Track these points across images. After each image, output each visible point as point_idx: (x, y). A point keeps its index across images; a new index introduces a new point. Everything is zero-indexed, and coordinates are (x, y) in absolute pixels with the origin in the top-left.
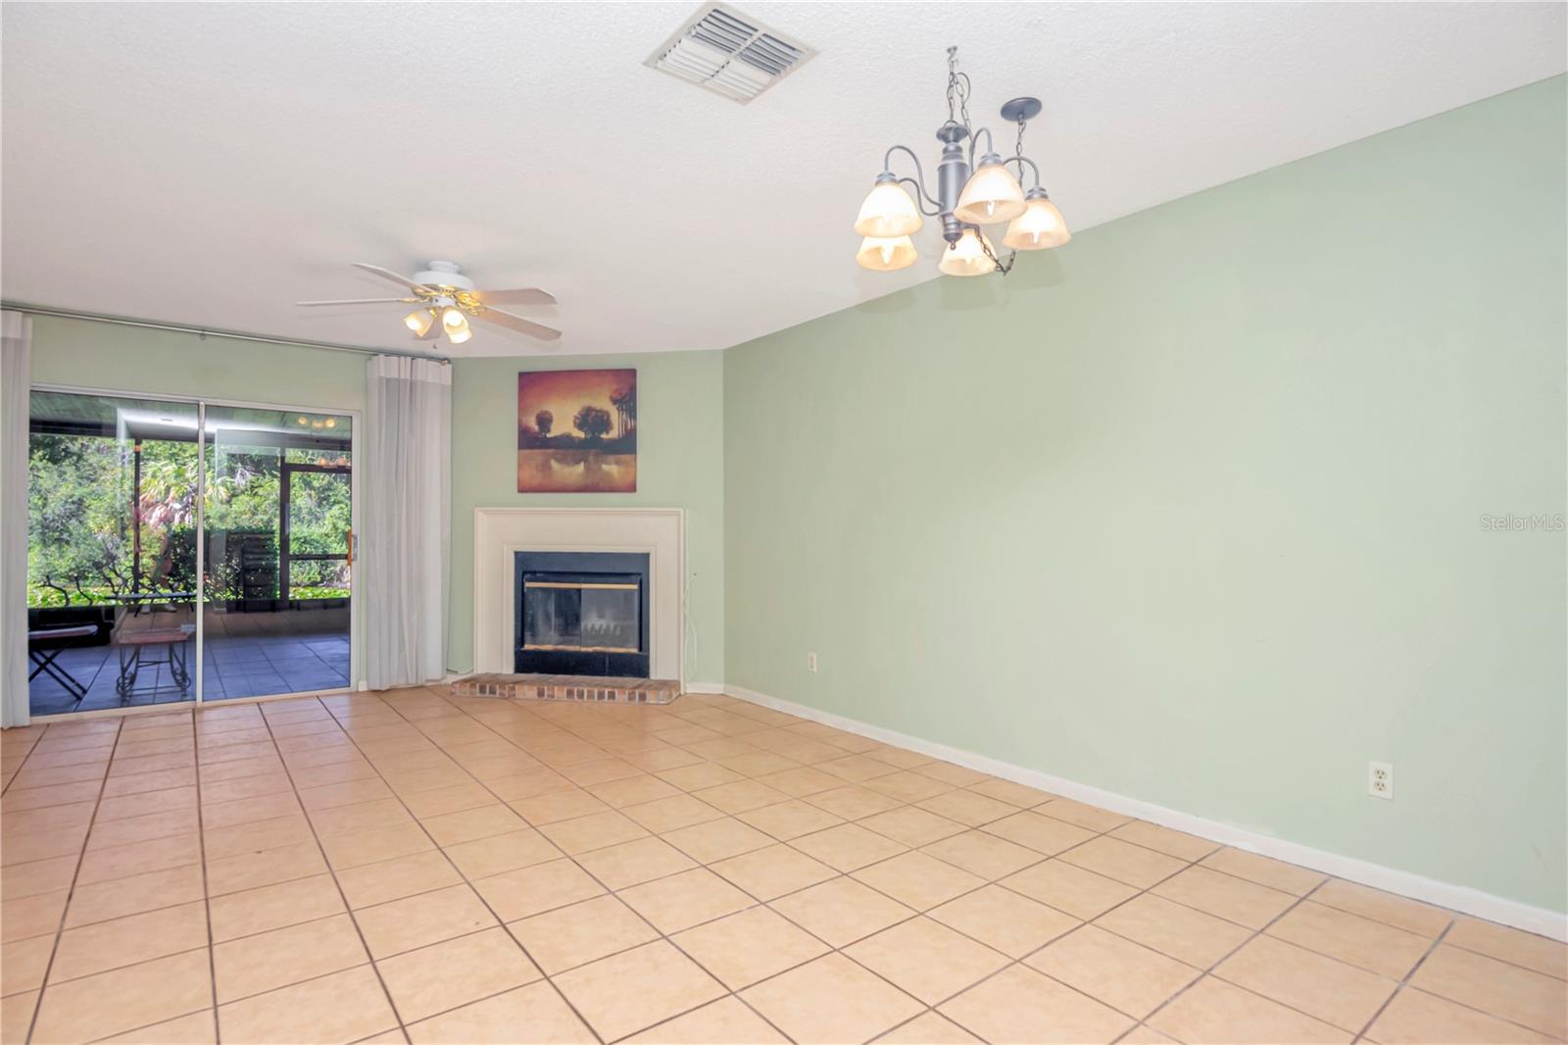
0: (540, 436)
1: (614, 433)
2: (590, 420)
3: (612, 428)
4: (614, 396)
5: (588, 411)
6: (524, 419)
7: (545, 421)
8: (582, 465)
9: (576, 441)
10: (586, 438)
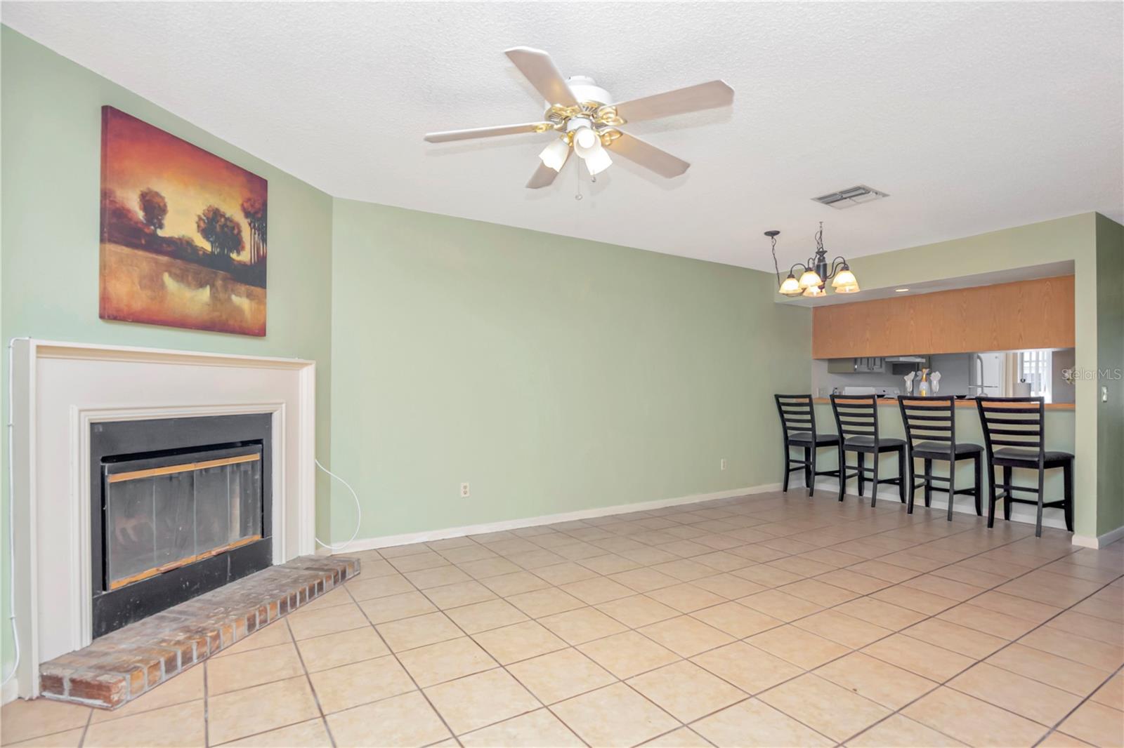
0: (146, 230)
1: (245, 256)
2: (217, 229)
4: (245, 206)
5: (215, 214)
7: (154, 208)
9: (201, 253)
10: (212, 252)
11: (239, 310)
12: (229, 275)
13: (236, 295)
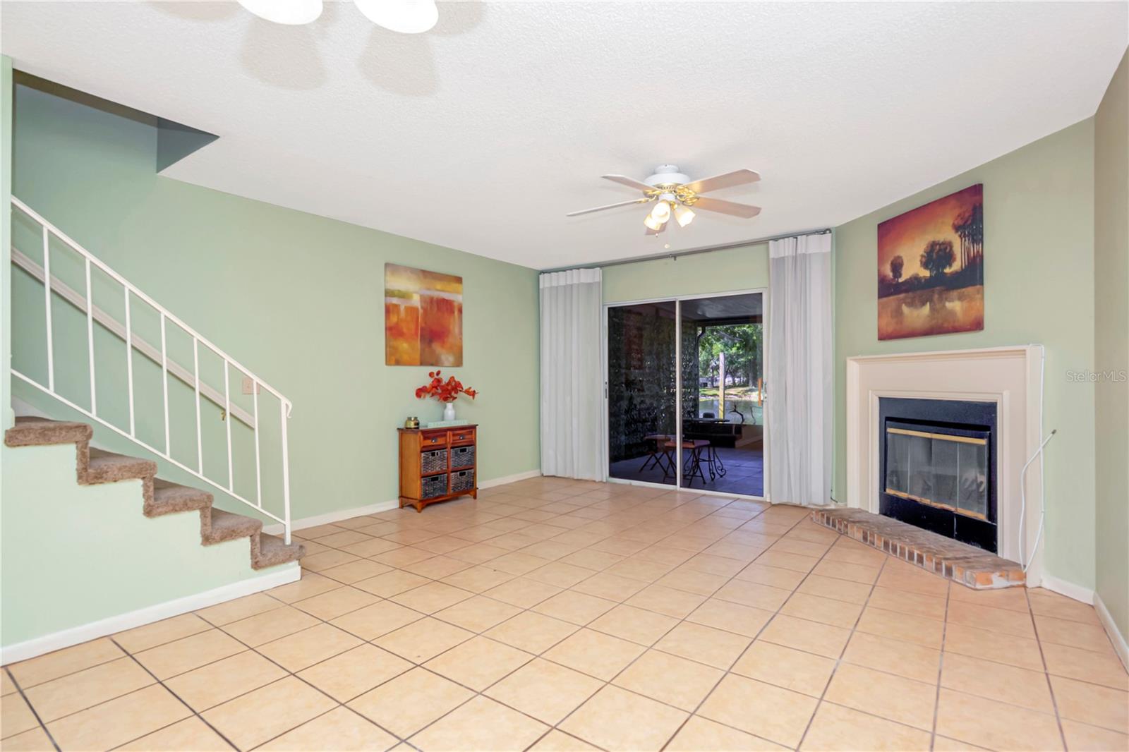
0: (894, 283)
1: (957, 266)
2: (934, 256)
3: (954, 260)
4: (956, 222)
5: (933, 245)
6: (882, 269)
7: (897, 267)
8: (927, 307)
9: (923, 280)
10: (931, 276)
11: (952, 313)
12: (943, 288)
13: (949, 301)
